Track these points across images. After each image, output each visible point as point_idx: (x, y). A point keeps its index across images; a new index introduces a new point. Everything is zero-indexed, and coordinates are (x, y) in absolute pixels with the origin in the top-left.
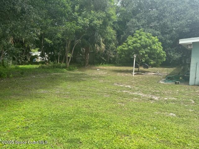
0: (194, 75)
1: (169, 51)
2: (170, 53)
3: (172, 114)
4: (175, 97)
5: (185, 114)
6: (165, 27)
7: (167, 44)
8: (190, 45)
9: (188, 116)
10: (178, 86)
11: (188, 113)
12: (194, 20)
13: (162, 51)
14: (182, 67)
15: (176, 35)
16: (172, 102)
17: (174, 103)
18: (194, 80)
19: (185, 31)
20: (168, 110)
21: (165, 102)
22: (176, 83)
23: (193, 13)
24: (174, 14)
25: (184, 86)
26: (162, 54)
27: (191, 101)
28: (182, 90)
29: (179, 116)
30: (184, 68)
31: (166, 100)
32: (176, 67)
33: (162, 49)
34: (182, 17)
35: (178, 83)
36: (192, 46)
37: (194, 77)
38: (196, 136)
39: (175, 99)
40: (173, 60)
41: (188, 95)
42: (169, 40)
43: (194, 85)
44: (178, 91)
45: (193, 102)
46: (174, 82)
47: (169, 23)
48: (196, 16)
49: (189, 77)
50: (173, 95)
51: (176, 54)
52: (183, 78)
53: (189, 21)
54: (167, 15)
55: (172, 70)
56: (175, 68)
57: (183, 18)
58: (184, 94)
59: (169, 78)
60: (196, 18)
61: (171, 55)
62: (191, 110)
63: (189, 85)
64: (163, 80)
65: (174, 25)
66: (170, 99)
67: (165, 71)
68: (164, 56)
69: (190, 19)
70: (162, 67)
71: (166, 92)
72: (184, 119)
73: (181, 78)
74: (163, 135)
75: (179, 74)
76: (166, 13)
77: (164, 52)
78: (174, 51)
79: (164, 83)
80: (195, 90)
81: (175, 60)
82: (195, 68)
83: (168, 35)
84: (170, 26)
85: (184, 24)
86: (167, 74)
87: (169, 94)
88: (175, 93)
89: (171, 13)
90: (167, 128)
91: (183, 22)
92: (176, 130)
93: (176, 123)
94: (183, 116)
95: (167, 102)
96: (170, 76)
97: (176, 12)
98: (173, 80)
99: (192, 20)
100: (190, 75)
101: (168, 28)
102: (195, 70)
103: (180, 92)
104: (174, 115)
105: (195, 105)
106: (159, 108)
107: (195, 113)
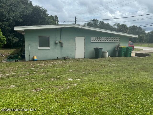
0: (28, 54)
1: (9, 36)
2: (10, 37)
3: (12, 86)
4: (15, 72)
5: (23, 83)
6: (3, 16)
7: (6, 30)
8: (23, 31)
9: (24, 84)
10: (17, 63)
11: (24, 82)
12: (25, 13)
13: (2, 36)
14: (20, 48)
15: (13, 23)
16: (13, 77)
17: (14, 77)
18: (28, 57)
19: (20, 20)
20: (9, 83)
21: (7, 78)
22: (16, 61)
23: (24, 8)
24: (9, 6)
25: (22, 62)
26: (2, 38)
27: (27, 73)
28: (21, 66)
29: (18, 86)
30: (21, 49)
31: (8, 76)
32: (16, 48)
33: (2, 34)
34: (16, 9)
35: (17, 61)
36: (24, 32)
37: (28, 55)
38: (29, 97)
39: (15, 73)
40: (13, 43)
41: (24, 69)
42: (8, 27)
43: (29, 61)
44: (17, 66)
45: (28, 73)
46: (14, 61)
47: (6, 13)
48: (26, 10)
49: (25, 55)
50: (14, 71)
51: (15, 38)
52: (21, 57)
53: (21, 13)
54: (4, 5)
55: (13, 51)
56: (15, 50)
57: (17, 11)
58: (21, 68)
59: (10, 58)
60: (26, 11)
61: (11, 39)
62: (27, 79)
63: (25, 61)
64: (5, 60)
65: (10, 15)
66: (11, 74)
67: (7, 52)
68: (4, 40)
69: (22, 12)
70: (4, 49)
71: (7, 69)
72: (22, 87)
73: (19, 56)
74: (4, 105)
75: (18, 54)
76: (3, 4)
77: (4, 36)
78: (12, 36)
79: (6, 62)
80: (29, 64)
81: (15, 43)
82: (28, 48)
83: (6, 23)
84: (7, 15)
85: (18, 15)
86: (8, 55)
87: (10, 71)
88: (15, 69)
89: (7, 5)
90: (8, 98)
91: (17, 13)
92: (15, 97)
93: (15, 92)
94: (21, 85)
95: (9, 77)
96: (11, 56)
97: (11, 5)
98: (13, 59)
99: (24, 13)
100: (26, 53)
101: (6, 17)
102: (29, 50)
103: (18, 68)
104: (14, 86)
105: (29, 75)
106: (2, 83)
107: (29, 81)
